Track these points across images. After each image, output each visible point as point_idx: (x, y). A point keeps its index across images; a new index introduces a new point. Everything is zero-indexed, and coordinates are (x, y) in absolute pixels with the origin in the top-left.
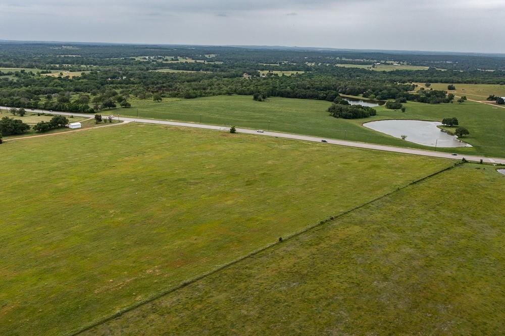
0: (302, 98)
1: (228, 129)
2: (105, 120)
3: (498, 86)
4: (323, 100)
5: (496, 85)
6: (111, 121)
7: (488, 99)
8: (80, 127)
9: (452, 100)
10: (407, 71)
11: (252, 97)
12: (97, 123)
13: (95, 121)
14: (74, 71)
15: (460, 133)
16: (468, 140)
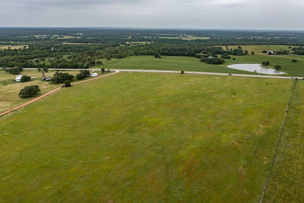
0: (176, 56)
1: (180, 72)
2: (106, 71)
3: (257, 46)
4: (187, 56)
5: (256, 46)
6: (109, 72)
7: (262, 52)
8: (97, 75)
9: (248, 54)
10: (205, 40)
11: (154, 56)
12: (103, 73)
13: (102, 72)
14: (14, 45)
15: (278, 68)
16: (282, 71)
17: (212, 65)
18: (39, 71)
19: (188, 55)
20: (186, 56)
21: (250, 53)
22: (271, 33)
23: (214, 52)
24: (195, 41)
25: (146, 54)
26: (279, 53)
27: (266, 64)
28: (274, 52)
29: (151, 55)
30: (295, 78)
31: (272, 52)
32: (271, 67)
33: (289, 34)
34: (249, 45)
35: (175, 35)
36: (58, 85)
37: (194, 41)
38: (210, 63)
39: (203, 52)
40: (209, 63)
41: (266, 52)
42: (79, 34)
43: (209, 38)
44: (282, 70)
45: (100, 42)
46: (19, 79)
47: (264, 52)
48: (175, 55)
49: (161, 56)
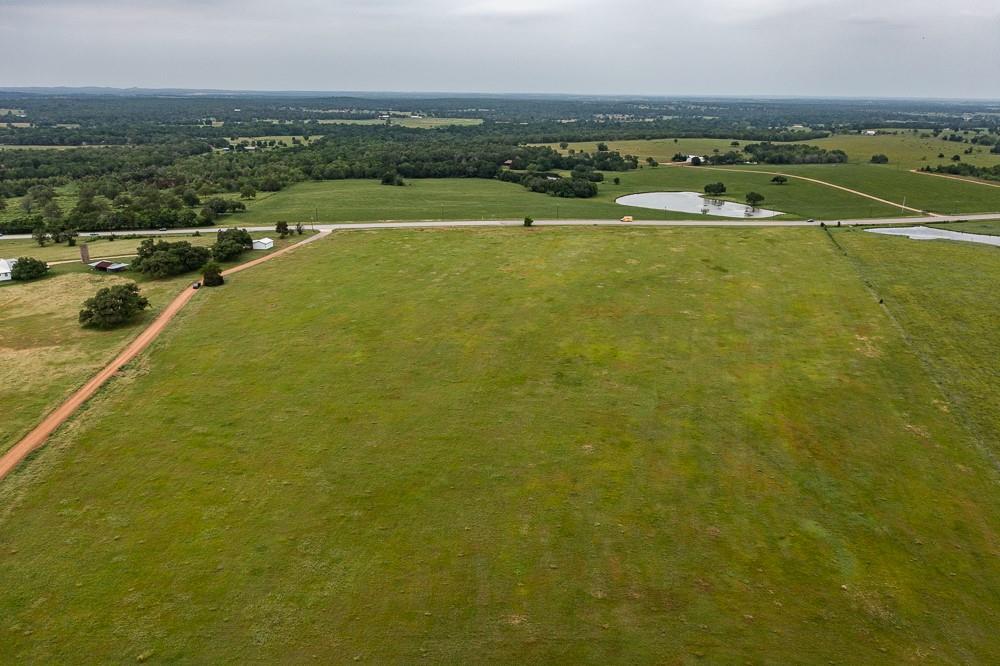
0: (440, 177)
1: (523, 222)
2: (292, 232)
4: (473, 176)
5: (639, 141)
6: (300, 233)
7: (674, 160)
8: (272, 245)
9: (638, 165)
11: (380, 181)
12: (283, 237)
13: (280, 234)
15: (754, 200)
16: (768, 207)
17: (575, 199)
18: (42, 244)
19: (475, 175)
20: (469, 177)
21: (642, 161)
22: (644, 104)
23: (542, 162)
24: (448, 130)
25: (342, 174)
26: (720, 160)
27: (715, 191)
28: (706, 158)
29: (360, 178)
30: (819, 223)
31: (702, 159)
32: (733, 199)
33: (693, 107)
34: (620, 139)
35: (361, 112)
36: (172, 282)
37: (443, 132)
38: (565, 194)
39: (508, 164)
40: (562, 196)
41: (685, 159)
42: (10, 112)
43: (480, 122)
44: (767, 204)
45: (129, 139)
46: (6, 274)
47: (679, 158)
48: (436, 176)
49: (405, 181)
